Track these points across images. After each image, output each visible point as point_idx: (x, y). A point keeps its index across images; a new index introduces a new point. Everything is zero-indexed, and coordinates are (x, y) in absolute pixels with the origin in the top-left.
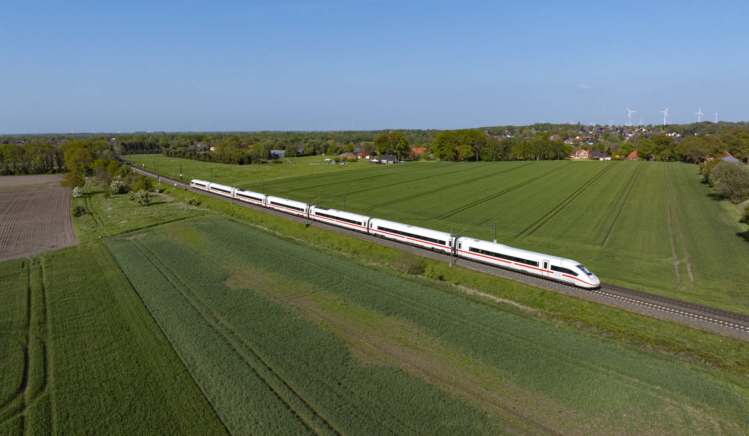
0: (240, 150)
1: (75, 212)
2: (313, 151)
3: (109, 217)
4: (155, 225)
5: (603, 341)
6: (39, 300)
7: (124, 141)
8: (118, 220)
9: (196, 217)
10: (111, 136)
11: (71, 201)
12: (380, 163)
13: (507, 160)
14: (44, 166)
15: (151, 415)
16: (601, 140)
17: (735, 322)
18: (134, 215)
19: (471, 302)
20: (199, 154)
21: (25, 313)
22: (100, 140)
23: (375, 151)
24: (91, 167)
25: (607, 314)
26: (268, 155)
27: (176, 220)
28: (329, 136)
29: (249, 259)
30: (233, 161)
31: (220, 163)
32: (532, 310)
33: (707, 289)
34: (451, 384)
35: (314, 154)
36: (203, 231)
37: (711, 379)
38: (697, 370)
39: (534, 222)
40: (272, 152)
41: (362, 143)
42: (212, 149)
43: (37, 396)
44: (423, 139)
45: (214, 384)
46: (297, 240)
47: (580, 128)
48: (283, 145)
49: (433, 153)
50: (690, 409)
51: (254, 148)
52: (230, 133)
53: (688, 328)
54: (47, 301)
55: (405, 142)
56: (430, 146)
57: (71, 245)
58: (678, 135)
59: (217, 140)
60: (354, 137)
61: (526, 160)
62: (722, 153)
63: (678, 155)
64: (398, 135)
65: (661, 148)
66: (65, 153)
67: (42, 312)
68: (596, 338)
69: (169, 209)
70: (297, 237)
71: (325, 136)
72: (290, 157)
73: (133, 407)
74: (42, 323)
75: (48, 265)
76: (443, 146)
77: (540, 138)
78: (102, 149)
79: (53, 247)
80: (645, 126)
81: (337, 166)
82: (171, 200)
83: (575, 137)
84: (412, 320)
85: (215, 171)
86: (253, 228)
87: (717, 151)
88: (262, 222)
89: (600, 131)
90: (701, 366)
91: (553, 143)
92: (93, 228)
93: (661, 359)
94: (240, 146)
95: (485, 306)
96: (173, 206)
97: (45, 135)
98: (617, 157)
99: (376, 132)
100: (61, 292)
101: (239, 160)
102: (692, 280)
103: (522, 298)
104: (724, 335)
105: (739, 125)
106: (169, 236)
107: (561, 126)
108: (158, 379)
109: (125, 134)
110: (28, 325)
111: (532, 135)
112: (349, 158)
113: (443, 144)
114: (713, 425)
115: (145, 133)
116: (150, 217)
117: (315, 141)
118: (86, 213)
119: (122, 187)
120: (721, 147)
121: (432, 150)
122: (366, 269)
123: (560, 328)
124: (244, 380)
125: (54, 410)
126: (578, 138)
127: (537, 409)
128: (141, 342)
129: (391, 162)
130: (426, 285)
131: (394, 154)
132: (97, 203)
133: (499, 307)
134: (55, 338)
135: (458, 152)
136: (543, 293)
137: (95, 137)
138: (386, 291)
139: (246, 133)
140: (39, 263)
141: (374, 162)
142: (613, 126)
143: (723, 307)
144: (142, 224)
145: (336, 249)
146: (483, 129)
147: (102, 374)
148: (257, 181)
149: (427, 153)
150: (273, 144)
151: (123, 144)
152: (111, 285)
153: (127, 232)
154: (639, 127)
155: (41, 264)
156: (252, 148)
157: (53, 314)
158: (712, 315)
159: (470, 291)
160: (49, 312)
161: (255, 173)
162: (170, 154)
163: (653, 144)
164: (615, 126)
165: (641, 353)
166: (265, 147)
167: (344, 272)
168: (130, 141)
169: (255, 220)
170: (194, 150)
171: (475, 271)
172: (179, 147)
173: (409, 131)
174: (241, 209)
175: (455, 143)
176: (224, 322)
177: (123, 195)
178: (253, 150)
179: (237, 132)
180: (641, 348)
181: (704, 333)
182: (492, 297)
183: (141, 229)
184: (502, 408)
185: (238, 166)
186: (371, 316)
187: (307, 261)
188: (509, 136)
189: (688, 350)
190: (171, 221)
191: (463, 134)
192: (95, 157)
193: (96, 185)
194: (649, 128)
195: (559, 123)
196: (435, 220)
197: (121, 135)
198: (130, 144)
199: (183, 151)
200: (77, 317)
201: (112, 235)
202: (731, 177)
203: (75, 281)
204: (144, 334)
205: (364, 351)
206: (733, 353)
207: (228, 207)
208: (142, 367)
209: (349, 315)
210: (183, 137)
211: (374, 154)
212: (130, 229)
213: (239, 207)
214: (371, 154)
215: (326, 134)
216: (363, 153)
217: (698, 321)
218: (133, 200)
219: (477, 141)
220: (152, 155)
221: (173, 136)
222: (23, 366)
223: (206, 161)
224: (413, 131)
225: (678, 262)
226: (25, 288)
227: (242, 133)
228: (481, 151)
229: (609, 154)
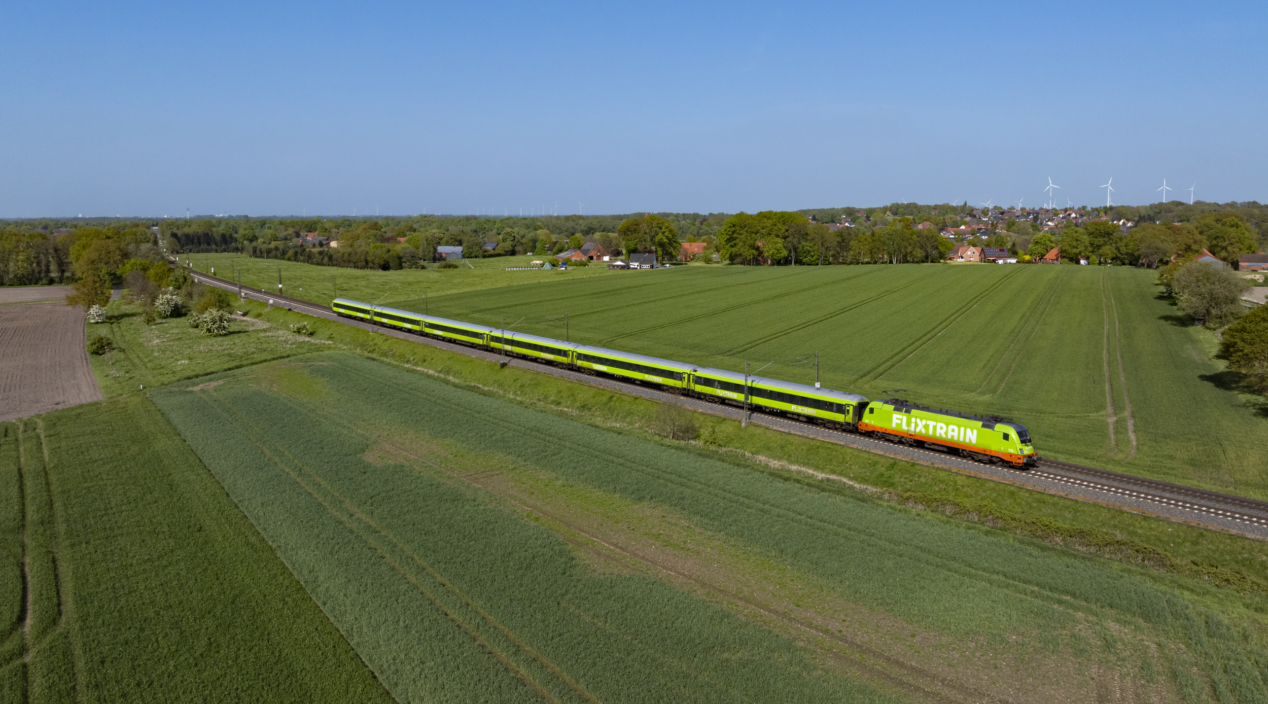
0: (383, 244)
1: (95, 347)
2: (511, 248)
3: (156, 354)
4: (237, 367)
5: (987, 533)
6: (40, 486)
7: (175, 230)
8: (172, 360)
9: (309, 354)
10: (151, 223)
11: (86, 328)
12: (627, 267)
13: (843, 263)
14: (33, 271)
15: (245, 656)
16: (1001, 231)
17: (1194, 501)
18: (200, 352)
19: (777, 479)
20: (310, 251)
21: (16, 507)
22: (132, 228)
23: (620, 249)
24: (118, 272)
25: (994, 495)
26: (431, 255)
27: (274, 359)
28: (539, 224)
29: (403, 419)
30: (371, 265)
31: (347, 267)
32: (874, 490)
33: (1155, 456)
34: (741, 599)
35: (513, 253)
36: (323, 375)
37: (1149, 583)
38: (1129, 571)
39: (884, 359)
40: (441, 249)
41: (597, 235)
42: (333, 244)
43: (48, 633)
44: (701, 229)
45: (348, 608)
46: (486, 389)
47: (968, 212)
48: (459, 238)
49: (718, 251)
50: (1113, 626)
51: (408, 241)
52: (364, 218)
53: (1122, 512)
54: (53, 488)
55: (670, 231)
56: (714, 240)
57: (89, 400)
58: (1129, 224)
59: (341, 229)
60: (583, 225)
61: (875, 263)
62: (1197, 251)
63: (1127, 254)
64: (657, 222)
65: (1099, 244)
66: (70, 249)
67: (46, 504)
68: (975, 528)
69: (261, 341)
70: (484, 385)
71: (532, 224)
72: (472, 257)
73: (214, 645)
74: (47, 522)
75: (52, 432)
76: (736, 238)
77: (899, 226)
78: (138, 242)
79: (57, 404)
80: (1076, 208)
81: (553, 272)
82: (265, 327)
83: (958, 227)
84: (678, 508)
85: (339, 281)
86: (408, 371)
87: (1188, 248)
88: (425, 361)
89: (999, 218)
90: (1137, 565)
91: (919, 234)
92: (128, 372)
93: (1075, 557)
94: (384, 240)
95: (798, 485)
96: (268, 337)
97: (29, 220)
98: (1027, 257)
99: (620, 218)
100: (77, 474)
101: (382, 263)
102: (1134, 443)
103: (860, 473)
104: (1174, 521)
105: (1229, 209)
106: (264, 385)
107: (936, 207)
108: (254, 604)
109: (177, 219)
110: (23, 526)
111: (885, 223)
112: (573, 259)
113: (735, 235)
114: (1148, 647)
115: (212, 217)
116: (229, 355)
117: (516, 230)
118: (114, 349)
119: (176, 305)
120: (1195, 242)
121: (716, 247)
122: (603, 432)
123: (918, 515)
124: (400, 601)
125: (78, 652)
126: (963, 227)
127: (877, 632)
128: (223, 548)
129: (646, 267)
130: (702, 454)
131: (650, 252)
132: (132, 332)
133: (821, 487)
134: (72, 545)
135: (761, 249)
136: (893, 465)
137: (122, 224)
138: (635, 465)
139: (393, 218)
140: (35, 429)
141: (618, 266)
142: (1023, 209)
143: (1177, 482)
144: (214, 365)
145: (552, 403)
146: (805, 212)
147: (158, 598)
148: (414, 297)
149: (708, 252)
150: (442, 235)
151: (174, 235)
152: (166, 462)
153: (189, 378)
154: (1066, 210)
155: (37, 430)
156: (405, 242)
157: (67, 508)
158: (1159, 492)
159: (775, 464)
160: (58, 505)
161: (410, 284)
162: (258, 252)
163: (1086, 237)
164: (1025, 209)
165: (1043, 549)
166: (427, 240)
167: (566, 436)
168: (186, 230)
169: (412, 358)
170: (302, 246)
171: (784, 432)
172: (274, 240)
173: (677, 215)
174: (387, 340)
175: (756, 234)
176: (363, 517)
177: (179, 320)
178: (407, 245)
179: (377, 217)
180: (1046, 543)
181: (1145, 518)
182: (811, 472)
183: (213, 373)
184: (822, 631)
185: (381, 272)
186: (610, 503)
187: (503, 420)
188: (847, 224)
189: (1118, 542)
190: (265, 361)
191: (769, 218)
192: (126, 255)
193: (129, 304)
194: (1082, 212)
195: (932, 203)
196: (720, 357)
197: (169, 221)
198: (187, 236)
199: (281, 247)
200: (110, 511)
201: (163, 384)
202: (1204, 285)
203: (102, 456)
204: (227, 536)
205: (599, 554)
206: (1187, 547)
207: (365, 338)
208: (226, 585)
209: (575, 501)
210: (281, 224)
211: (617, 254)
212: (194, 373)
213: (384, 338)
214: (612, 253)
215: (534, 219)
216: (599, 251)
217: (1136, 501)
218: (197, 327)
219: (793, 230)
220: (225, 254)
221: (263, 223)
222: (19, 587)
223: (323, 265)
224: (685, 216)
225: (1115, 418)
226: (13, 468)
227: (387, 218)
228: (800, 246)
229: (1014, 254)
